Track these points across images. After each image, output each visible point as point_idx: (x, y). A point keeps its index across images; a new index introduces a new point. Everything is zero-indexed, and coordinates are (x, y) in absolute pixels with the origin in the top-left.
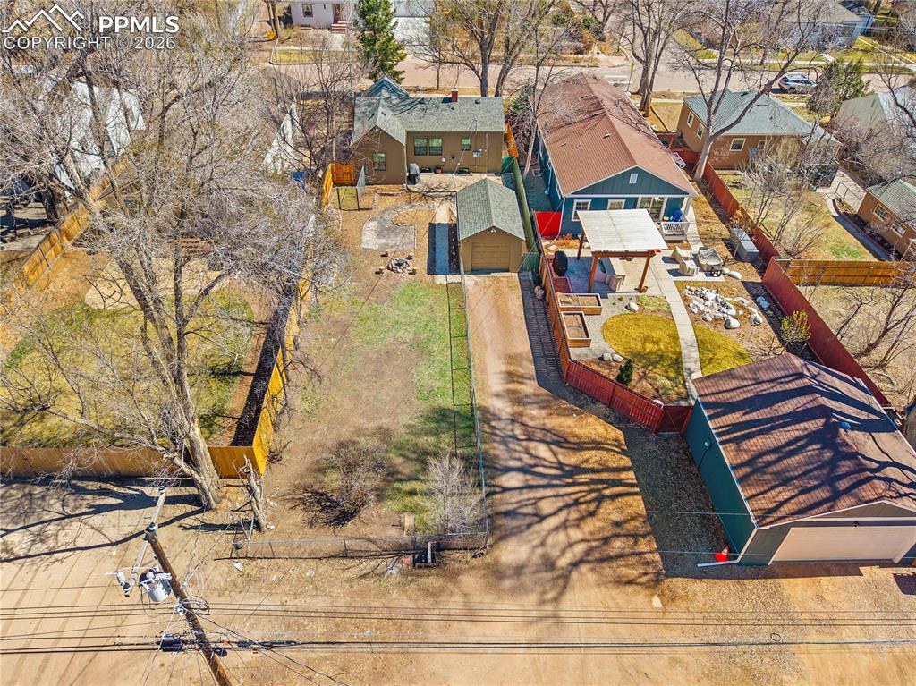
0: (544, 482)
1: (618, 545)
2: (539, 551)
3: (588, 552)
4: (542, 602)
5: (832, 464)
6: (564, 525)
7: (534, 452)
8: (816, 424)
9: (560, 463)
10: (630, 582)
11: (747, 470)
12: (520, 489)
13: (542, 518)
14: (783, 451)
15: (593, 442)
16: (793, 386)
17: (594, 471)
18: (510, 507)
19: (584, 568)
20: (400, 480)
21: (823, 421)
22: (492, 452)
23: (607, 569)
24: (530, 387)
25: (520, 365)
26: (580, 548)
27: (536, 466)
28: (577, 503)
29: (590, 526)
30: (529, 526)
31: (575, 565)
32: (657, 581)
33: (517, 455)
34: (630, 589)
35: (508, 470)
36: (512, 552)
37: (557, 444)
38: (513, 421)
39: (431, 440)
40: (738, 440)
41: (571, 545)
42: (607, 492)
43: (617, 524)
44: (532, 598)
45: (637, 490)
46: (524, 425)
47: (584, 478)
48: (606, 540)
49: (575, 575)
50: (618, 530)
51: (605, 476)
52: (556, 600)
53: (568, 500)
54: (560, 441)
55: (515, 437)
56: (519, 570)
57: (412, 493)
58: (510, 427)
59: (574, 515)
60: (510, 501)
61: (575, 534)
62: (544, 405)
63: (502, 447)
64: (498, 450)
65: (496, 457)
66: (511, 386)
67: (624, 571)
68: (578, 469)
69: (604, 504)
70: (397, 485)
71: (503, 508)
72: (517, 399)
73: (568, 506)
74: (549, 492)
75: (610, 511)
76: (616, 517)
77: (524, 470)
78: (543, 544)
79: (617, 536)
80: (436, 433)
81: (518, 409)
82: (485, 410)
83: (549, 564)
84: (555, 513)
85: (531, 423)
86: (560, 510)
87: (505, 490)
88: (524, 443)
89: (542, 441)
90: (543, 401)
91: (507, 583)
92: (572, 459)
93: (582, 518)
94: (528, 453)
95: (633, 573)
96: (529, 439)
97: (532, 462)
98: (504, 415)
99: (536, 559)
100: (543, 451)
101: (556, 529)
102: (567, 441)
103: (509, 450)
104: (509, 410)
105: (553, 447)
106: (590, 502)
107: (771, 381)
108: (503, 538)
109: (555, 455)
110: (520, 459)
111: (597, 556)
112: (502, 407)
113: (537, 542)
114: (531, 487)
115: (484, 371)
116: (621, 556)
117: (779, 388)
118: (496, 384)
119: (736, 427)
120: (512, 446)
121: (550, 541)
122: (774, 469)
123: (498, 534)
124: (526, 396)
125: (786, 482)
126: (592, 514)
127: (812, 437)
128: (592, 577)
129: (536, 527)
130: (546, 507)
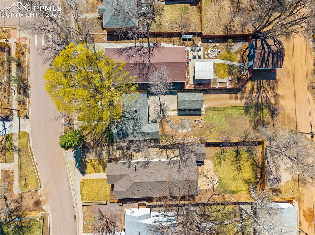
0: (260, 95)
1: (271, 86)
2: (272, 97)
3: (272, 90)
4: (280, 98)
5: (278, 55)
6: (268, 93)
7: (254, 96)
8: (271, 54)
9: (257, 92)
10: (277, 85)
11: (274, 66)
12: (262, 99)
13: (267, 96)
14: (273, 60)
15: (252, 86)
16: (263, 54)
17: (258, 87)
18: (265, 101)
19: (275, 91)
20: (260, 118)
21: (271, 53)
22: (254, 103)
23: (275, 88)
24: (239, 95)
25: (233, 97)
26: (272, 91)
27: (257, 96)
28: (264, 91)
29: (268, 89)
30: (268, 98)
31: (275, 92)
32: (277, 81)
33: (255, 99)
34: (278, 86)
35: (258, 101)
36: (273, 101)
37: (252, 92)
38: (247, 99)
39: (252, 113)
40: (268, 65)
41: (271, 93)
42: (262, 85)
43: (268, 85)
44: (279, 99)
45: (262, 81)
46: (248, 97)
47: (259, 89)
48: (271, 87)
49: (276, 93)
50: (269, 85)
51: (259, 85)
52: (280, 96)
53: (264, 92)
54: (252, 91)
55: (251, 99)
56: (275, 100)
57: (263, 116)
58: (249, 100)
59: (266, 91)
60: (264, 101)
61: (270, 92)
62: (243, 93)
63: (253, 101)
64: (254, 102)
65: (255, 103)
66: (239, 99)
67: (275, 86)
68: (258, 89)
69: (264, 86)
70: (261, 118)
71: (265, 102)
72: (242, 98)
73: (265, 92)
74: (262, 95)
75: (266, 86)
76: (267, 85)
77: (258, 98)
78: (271, 97)
79: (270, 86)
80: (250, 113)
81: (244, 98)
82: (245, 104)
83: (274, 96)
84: (266, 94)
85: (248, 96)
86: (265, 93)
87: (262, 101)
88: (253, 98)
89: (252, 94)
90: (242, 93)
91: (278, 102)
92: (256, 90)
93: (267, 90)
94: (255, 97)
95: (276, 84)
96: (252, 97)
97: (256, 97)
98: (246, 101)
99: (274, 98)
100: (254, 95)
101: (269, 94)
102: (252, 90)
103: (254, 100)
104: (245, 100)
105: (253, 93)
106: (264, 89)
107: (260, 57)
108: (270, 102)
109: (255, 93)
110: (256, 99)
111: (273, 89)
112: (244, 101)
113: (271, 98)
114: (261, 98)
115: (234, 104)
116: (273, 86)
117: (262, 56)
118: (238, 102)
119: (266, 65)
120: (253, 100)
121: (271, 96)
122: (275, 63)
123: (270, 103)
124: (241, 96)
125: (278, 62)
126: (266, 89)
127: (273, 56)
128: (276, 90)
129: (268, 97)
130: (265, 95)
